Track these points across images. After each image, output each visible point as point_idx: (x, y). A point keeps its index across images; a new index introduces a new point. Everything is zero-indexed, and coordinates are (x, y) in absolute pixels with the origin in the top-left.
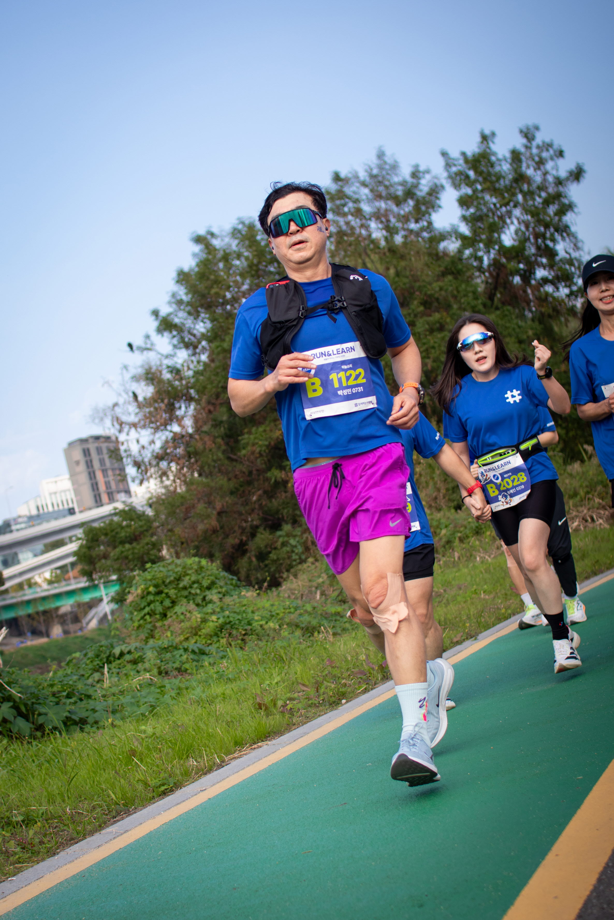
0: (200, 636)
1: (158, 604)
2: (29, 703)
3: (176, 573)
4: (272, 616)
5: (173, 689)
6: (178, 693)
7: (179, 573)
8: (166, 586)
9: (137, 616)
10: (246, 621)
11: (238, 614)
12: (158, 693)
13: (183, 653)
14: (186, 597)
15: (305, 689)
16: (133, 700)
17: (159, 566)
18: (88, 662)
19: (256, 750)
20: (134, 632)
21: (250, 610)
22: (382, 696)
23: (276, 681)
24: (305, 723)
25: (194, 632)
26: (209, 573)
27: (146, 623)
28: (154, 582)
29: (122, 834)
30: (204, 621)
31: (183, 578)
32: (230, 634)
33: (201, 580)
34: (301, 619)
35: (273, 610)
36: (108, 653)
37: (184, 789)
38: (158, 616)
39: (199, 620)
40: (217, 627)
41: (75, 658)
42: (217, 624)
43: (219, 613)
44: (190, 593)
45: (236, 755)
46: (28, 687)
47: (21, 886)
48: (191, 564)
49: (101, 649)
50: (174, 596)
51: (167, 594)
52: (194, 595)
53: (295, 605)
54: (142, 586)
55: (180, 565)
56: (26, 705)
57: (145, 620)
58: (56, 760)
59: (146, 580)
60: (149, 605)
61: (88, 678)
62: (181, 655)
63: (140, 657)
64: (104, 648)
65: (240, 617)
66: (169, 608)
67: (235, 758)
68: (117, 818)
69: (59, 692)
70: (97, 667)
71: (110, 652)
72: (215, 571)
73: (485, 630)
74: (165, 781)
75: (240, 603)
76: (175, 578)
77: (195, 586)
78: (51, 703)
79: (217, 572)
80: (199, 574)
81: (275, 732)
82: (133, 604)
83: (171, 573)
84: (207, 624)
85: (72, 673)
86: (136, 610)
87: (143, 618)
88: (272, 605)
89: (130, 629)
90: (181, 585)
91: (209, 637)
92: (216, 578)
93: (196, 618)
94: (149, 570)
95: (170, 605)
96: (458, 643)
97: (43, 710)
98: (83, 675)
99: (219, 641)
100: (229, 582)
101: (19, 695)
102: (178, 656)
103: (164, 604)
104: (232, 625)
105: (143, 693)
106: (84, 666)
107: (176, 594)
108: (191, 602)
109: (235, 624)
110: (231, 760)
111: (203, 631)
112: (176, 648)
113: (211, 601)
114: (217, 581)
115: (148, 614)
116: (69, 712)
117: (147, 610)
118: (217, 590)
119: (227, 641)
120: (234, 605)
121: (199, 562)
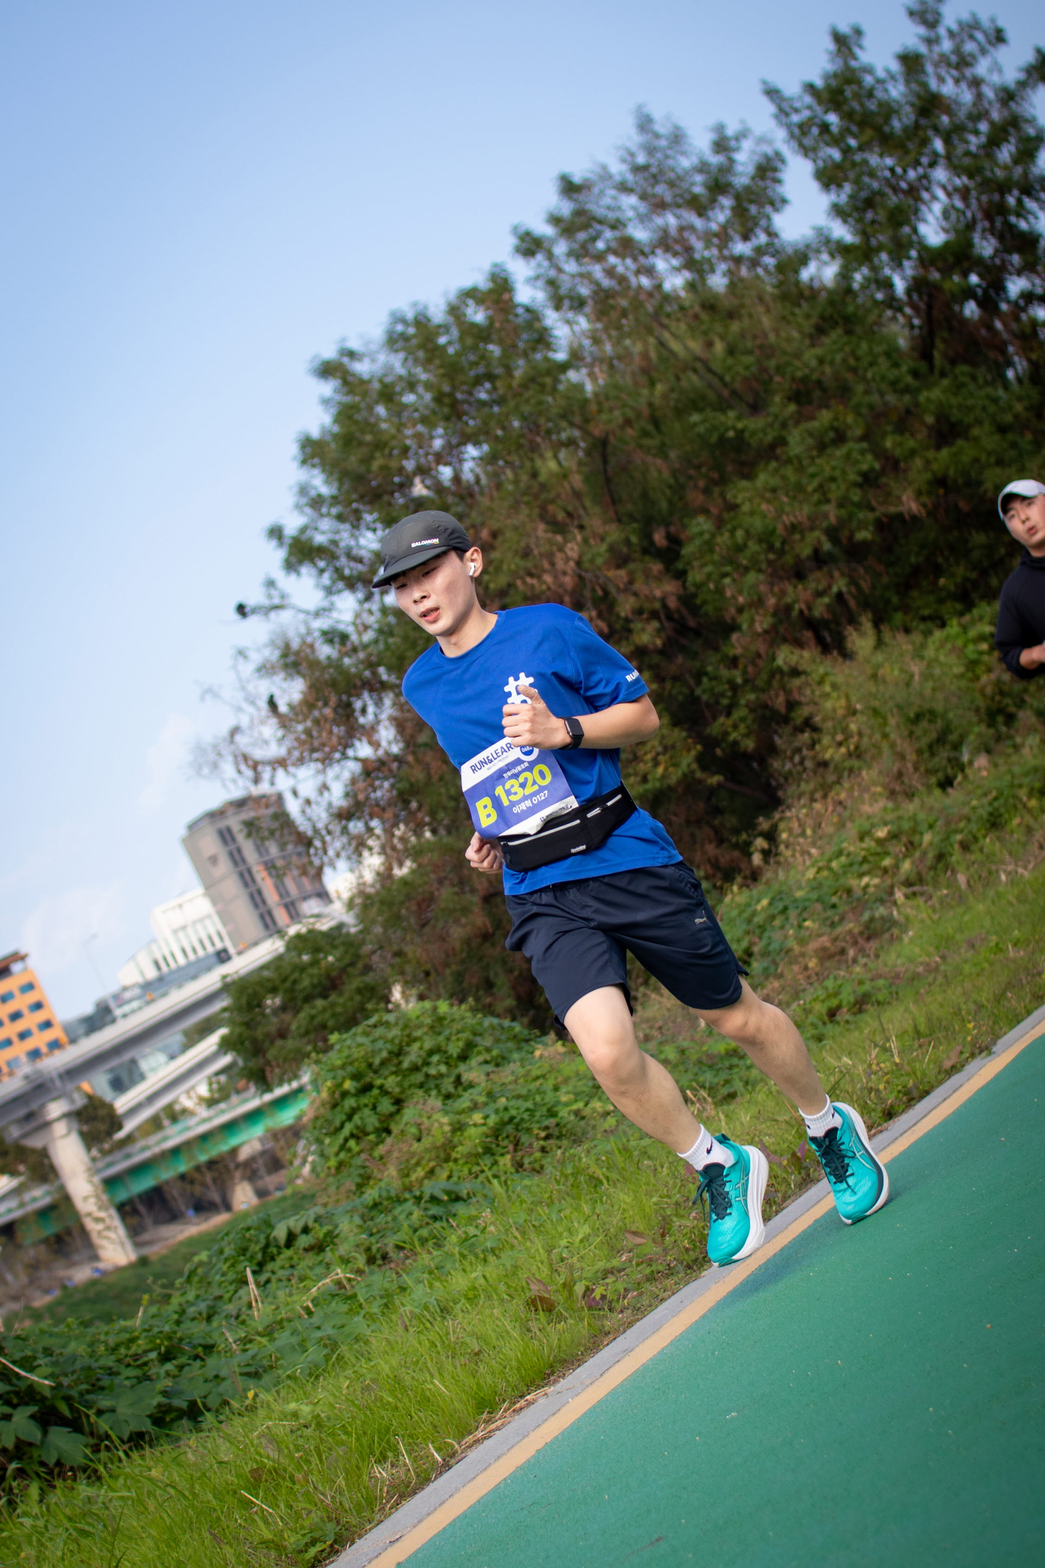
0: (456, 1160)
1: (367, 1111)
2: (74, 1393)
3: (392, 1041)
6: (386, 1305)
7: (397, 1041)
8: (376, 1072)
9: (331, 1144)
10: (544, 1110)
11: (525, 1098)
13: (413, 1208)
14: (421, 1086)
15: (639, 1240)
16: (296, 1339)
17: (355, 1035)
18: (225, 1268)
19: (520, 1415)
20: (331, 1180)
21: (551, 1083)
22: (791, 1228)
23: (580, 1236)
24: (630, 1324)
25: (442, 1155)
26: (456, 1026)
27: (353, 1156)
28: (350, 1069)
30: (459, 1128)
31: (407, 1049)
32: (517, 1144)
33: (443, 1044)
36: (263, 1241)
37: (359, 1543)
39: (447, 1128)
40: (487, 1136)
41: (201, 1264)
42: (484, 1129)
43: (486, 1104)
44: (427, 1076)
45: (479, 1434)
46: (74, 1358)
49: (247, 1235)
50: (397, 1090)
51: (381, 1087)
52: (435, 1077)
54: (329, 1083)
55: (396, 1024)
56: (68, 1399)
57: (349, 1150)
59: (333, 1069)
60: (350, 1117)
61: (230, 1300)
62: (410, 1214)
63: (329, 1233)
64: (252, 1232)
65: (529, 1104)
66: (391, 1115)
67: (477, 1442)
69: (146, 1352)
71: (268, 1237)
72: (471, 1020)
73: (1012, 1027)
74: (316, 1534)
75: (526, 1075)
76: (390, 1052)
77: (435, 1058)
78: (127, 1383)
79: (474, 1021)
80: (439, 1034)
82: (319, 1122)
83: (380, 1044)
84: (466, 1134)
85: (198, 1296)
87: (343, 1147)
89: (322, 1175)
90: (406, 1065)
91: (474, 1159)
92: (475, 1034)
93: (441, 1125)
94: (337, 1047)
95: (393, 1109)
96: (955, 1069)
97: (105, 1403)
98: (220, 1297)
99: (496, 1163)
100: (504, 1036)
101: (46, 1382)
102: (403, 1216)
103: (379, 1109)
104: (518, 1125)
105: (316, 1320)
106: (218, 1277)
107: (399, 1084)
108: (434, 1092)
109: (522, 1120)
110: (470, 1447)
111: (460, 1148)
112: (399, 1201)
113: (471, 1086)
114: (478, 1039)
115: (352, 1136)
116: (165, 1393)
117: (348, 1128)
118: (481, 1058)
119: (513, 1159)
120: (516, 1082)
121: (435, 1008)
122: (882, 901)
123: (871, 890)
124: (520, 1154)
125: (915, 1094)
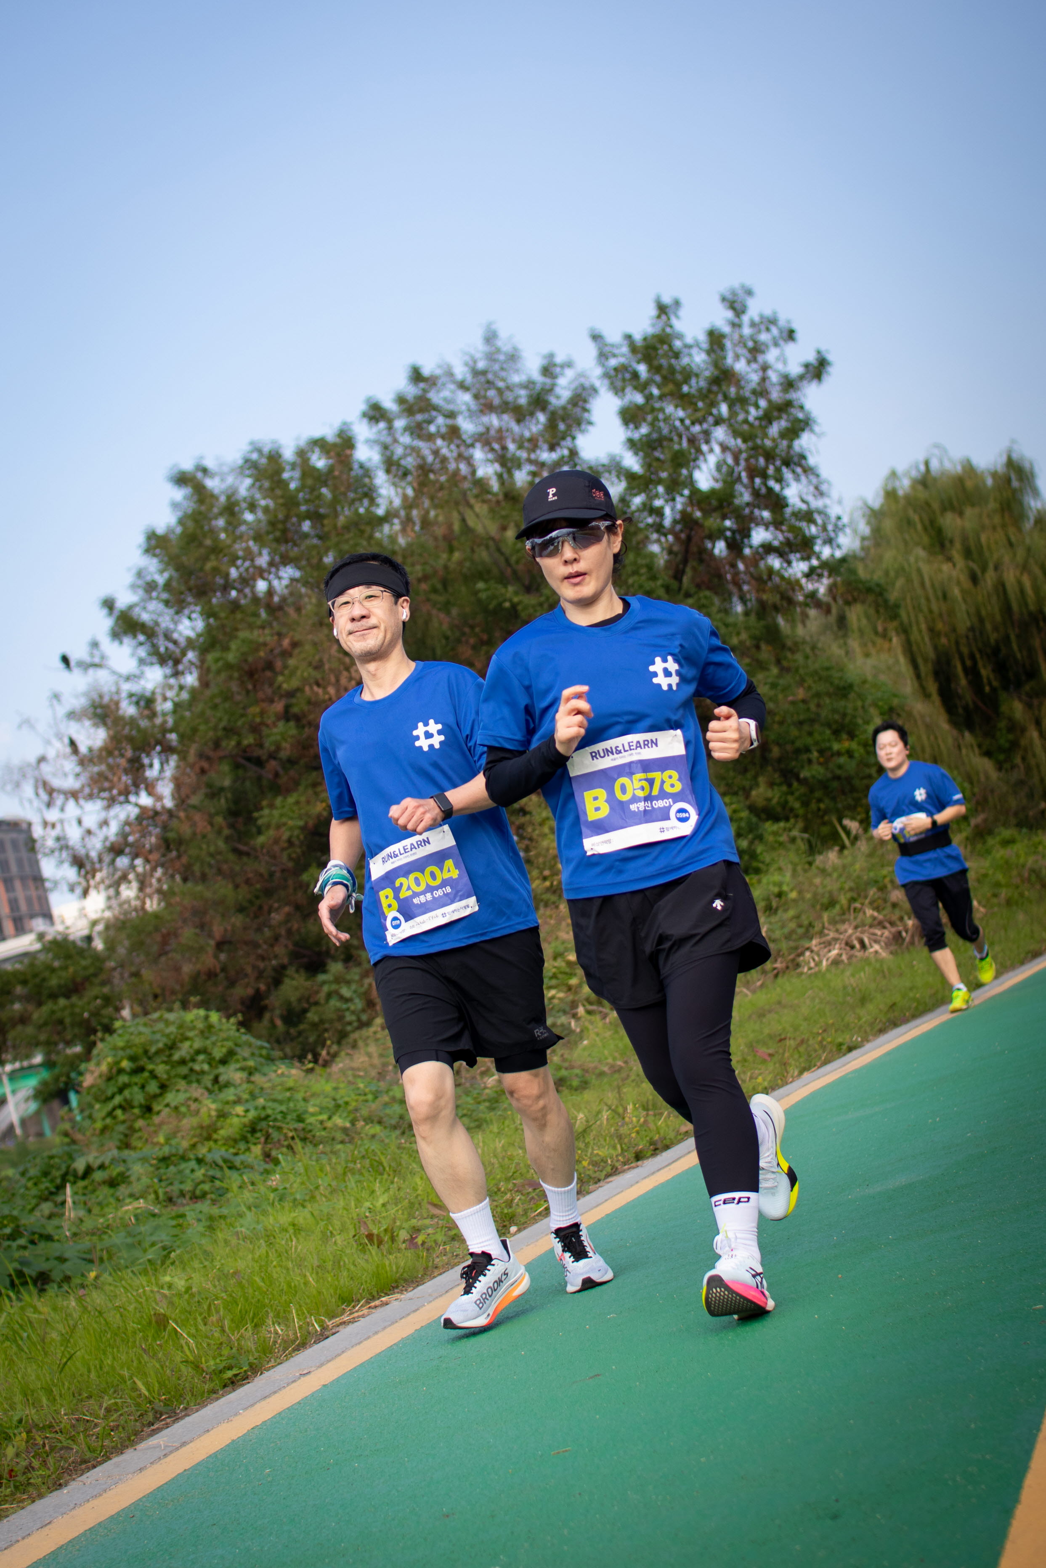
0: (216, 1141)
1: (136, 1089)
3: (168, 1036)
4: (338, 1106)
5: (199, 1220)
6: (211, 1227)
7: (172, 1037)
8: (150, 1058)
9: (100, 1110)
10: (294, 1115)
11: (280, 1102)
12: (174, 1227)
13: (196, 1167)
14: (185, 1077)
15: (438, 1211)
16: (129, 1240)
18: (29, 1184)
19: (379, 1310)
20: (95, 1139)
21: (299, 1096)
23: (381, 1201)
25: (205, 1134)
26: (223, 1035)
27: (116, 1124)
28: (129, 1052)
29: (177, 1449)
30: (222, 1115)
31: (179, 1045)
32: (268, 1137)
33: (210, 1047)
34: (388, 1111)
35: (338, 1097)
36: (64, 1168)
37: (266, 1374)
38: (136, 1111)
39: (214, 1113)
40: (245, 1126)
42: (246, 1120)
43: (247, 1101)
44: (192, 1070)
45: (345, 1318)
47: (14, 1539)
48: (192, 1022)
49: (52, 1162)
51: (151, 1072)
52: (198, 1073)
53: (374, 1089)
54: (110, 1059)
55: (174, 1023)
57: (115, 1118)
58: (25, 1335)
59: (115, 1048)
60: (121, 1091)
62: (193, 1171)
63: (121, 1174)
64: (57, 1160)
65: (283, 1108)
66: (155, 1097)
67: (344, 1323)
68: (156, 1426)
70: (46, 1193)
71: (68, 1167)
72: (233, 1033)
74: (233, 1362)
75: (280, 1085)
76: (166, 1045)
77: (201, 1057)
79: (237, 1034)
80: (207, 1038)
81: (405, 1280)
82: (94, 1090)
83: (158, 1036)
84: (228, 1121)
86: (97, 1100)
87: (110, 1114)
88: (336, 1089)
89: (88, 1133)
90: (176, 1057)
91: (231, 1143)
92: (236, 1045)
93: (209, 1109)
94: (120, 1032)
95: (158, 1091)
99: (248, 1149)
100: (257, 1052)
102: (188, 1171)
103: (147, 1089)
104: (271, 1123)
105: (145, 1229)
106: (22, 1190)
107: (168, 1073)
108: (195, 1085)
109: (275, 1119)
110: (339, 1325)
111: (222, 1132)
112: (184, 1158)
113: (229, 1084)
114: (238, 1050)
115: (120, 1106)
116: (19, 1262)
117: (118, 1100)
118: (238, 1066)
119: (263, 1149)
120: (273, 1088)
121: (207, 1017)
122: (565, 1012)
123: (556, 1001)
124: (269, 1146)
125: (659, 1146)
